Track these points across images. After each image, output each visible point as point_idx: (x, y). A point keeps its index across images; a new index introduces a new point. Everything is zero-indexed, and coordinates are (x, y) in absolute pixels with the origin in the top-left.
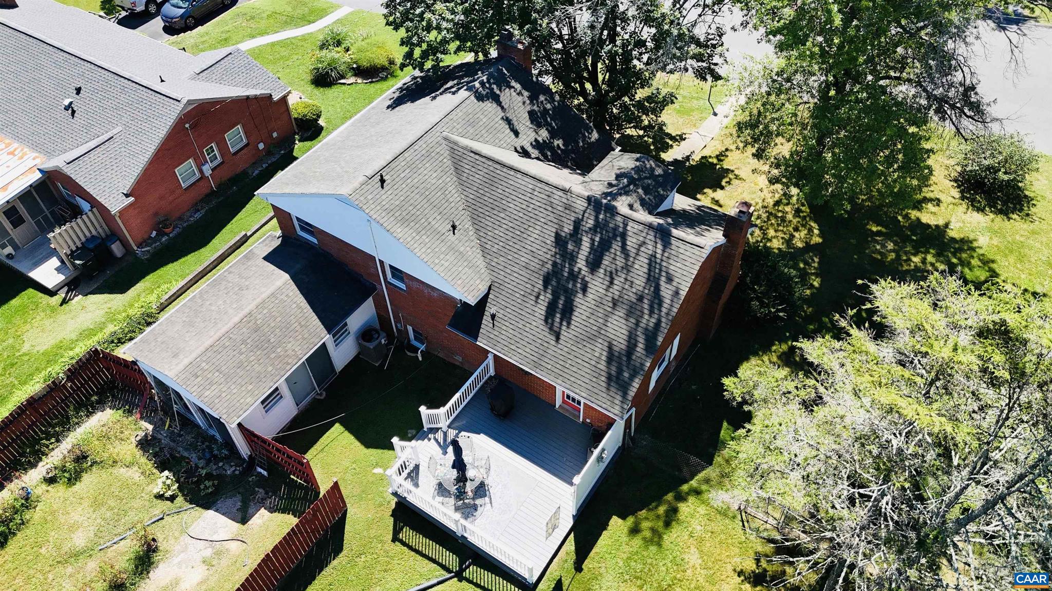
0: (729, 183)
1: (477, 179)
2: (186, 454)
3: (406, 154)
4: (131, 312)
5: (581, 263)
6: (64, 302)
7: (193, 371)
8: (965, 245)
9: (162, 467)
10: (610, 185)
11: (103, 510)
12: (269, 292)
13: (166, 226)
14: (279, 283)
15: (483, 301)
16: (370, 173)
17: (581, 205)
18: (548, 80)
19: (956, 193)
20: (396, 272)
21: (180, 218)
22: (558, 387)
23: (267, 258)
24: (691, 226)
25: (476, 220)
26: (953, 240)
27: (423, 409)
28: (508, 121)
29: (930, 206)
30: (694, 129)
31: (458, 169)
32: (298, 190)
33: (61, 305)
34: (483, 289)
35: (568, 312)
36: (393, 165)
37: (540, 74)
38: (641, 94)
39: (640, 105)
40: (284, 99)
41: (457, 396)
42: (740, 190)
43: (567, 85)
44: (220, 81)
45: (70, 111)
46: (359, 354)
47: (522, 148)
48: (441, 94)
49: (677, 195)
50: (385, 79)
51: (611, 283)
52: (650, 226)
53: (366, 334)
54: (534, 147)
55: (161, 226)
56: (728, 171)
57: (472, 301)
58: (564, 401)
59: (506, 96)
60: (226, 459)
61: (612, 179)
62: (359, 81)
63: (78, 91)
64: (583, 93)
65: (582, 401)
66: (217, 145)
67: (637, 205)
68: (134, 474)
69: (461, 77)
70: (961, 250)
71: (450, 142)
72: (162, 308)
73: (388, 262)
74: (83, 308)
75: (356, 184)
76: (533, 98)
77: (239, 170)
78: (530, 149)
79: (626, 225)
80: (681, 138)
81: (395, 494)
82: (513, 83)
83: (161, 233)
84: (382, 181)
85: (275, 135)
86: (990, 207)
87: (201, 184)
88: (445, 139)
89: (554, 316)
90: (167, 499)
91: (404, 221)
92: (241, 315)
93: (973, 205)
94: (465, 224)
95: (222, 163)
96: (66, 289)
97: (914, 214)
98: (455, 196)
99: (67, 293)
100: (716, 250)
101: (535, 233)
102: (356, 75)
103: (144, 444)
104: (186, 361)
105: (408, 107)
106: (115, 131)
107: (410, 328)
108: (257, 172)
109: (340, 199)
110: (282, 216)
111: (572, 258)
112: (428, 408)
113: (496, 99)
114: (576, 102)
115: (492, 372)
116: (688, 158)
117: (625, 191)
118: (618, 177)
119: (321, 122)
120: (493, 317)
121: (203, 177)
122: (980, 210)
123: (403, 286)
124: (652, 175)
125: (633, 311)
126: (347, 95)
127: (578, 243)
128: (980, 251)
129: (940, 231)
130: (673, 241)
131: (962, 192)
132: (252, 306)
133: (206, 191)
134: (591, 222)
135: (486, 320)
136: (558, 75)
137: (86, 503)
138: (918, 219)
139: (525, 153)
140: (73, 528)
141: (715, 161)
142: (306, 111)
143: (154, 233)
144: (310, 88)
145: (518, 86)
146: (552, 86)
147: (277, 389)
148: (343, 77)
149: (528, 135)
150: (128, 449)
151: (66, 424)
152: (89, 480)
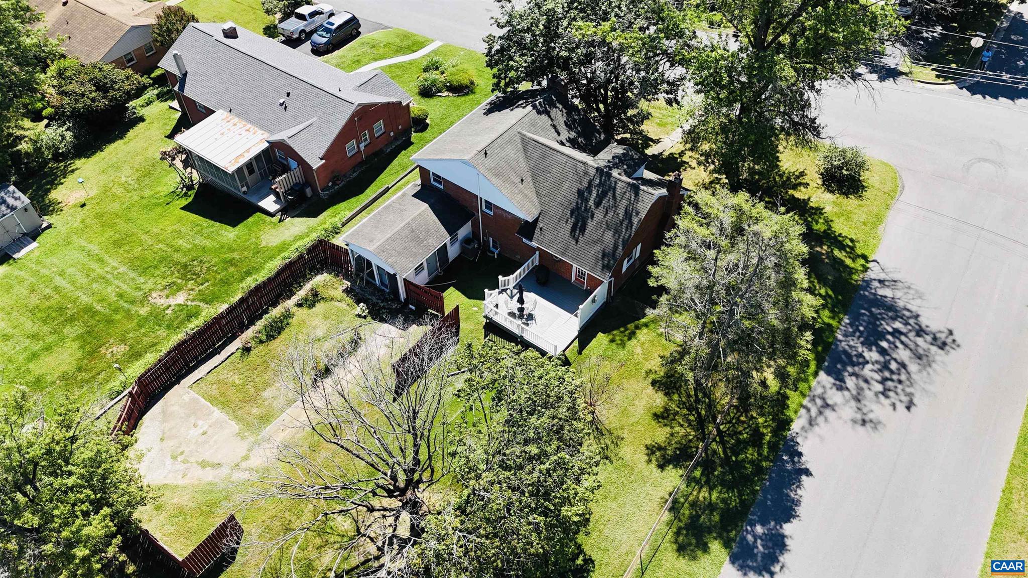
0: (685, 170)
1: (536, 155)
2: (370, 297)
3: (498, 140)
4: (325, 226)
5: (591, 203)
6: (280, 221)
7: (382, 249)
8: (819, 211)
9: (358, 302)
10: (609, 161)
11: (330, 320)
12: (418, 212)
13: (338, 180)
14: (423, 209)
15: (536, 221)
16: (479, 149)
17: (592, 172)
18: (576, 101)
19: (820, 182)
20: (488, 204)
21: (344, 176)
22: (574, 265)
23: (414, 196)
24: (652, 186)
25: (534, 177)
26: (812, 208)
27: (500, 277)
28: (554, 126)
29: (802, 188)
30: (667, 136)
31: (525, 150)
32: (438, 157)
33: (279, 222)
34: (536, 214)
35: (583, 229)
36: (491, 145)
37: (573, 97)
38: (630, 112)
39: (630, 119)
40: (408, 105)
41: (519, 271)
42: (690, 174)
43: (588, 105)
44: (371, 91)
45: (284, 107)
46: (461, 253)
47: (561, 141)
48: (516, 107)
49: (645, 171)
50: (467, 94)
51: (607, 213)
52: (629, 184)
53: (467, 241)
54: (567, 141)
55: (335, 179)
56: (685, 162)
57: (530, 220)
58: (576, 278)
59: (554, 112)
60: (392, 300)
61: (610, 158)
62: (451, 94)
63: (288, 94)
64: (598, 110)
65: (587, 272)
66: (369, 132)
67: (623, 174)
68: (343, 305)
69: (527, 99)
70: (815, 214)
71: (522, 134)
72: (344, 225)
73: (484, 198)
74: (293, 224)
75: (473, 155)
76: (569, 114)
77: (378, 149)
78: (565, 141)
79: (616, 182)
80: (657, 142)
81: (486, 317)
82: (558, 105)
83: (334, 184)
84: (486, 154)
85: (400, 127)
86: (838, 190)
87: (357, 155)
88: (519, 133)
89: (575, 232)
90: (363, 317)
91: (497, 175)
92: (404, 223)
93: (828, 189)
94: (528, 179)
95: (370, 143)
96: (280, 213)
97: (791, 192)
98: (523, 164)
99: (281, 216)
100: (661, 198)
101: (566, 185)
102: (448, 90)
103: (347, 291)
104: (378, 244)
105: (496, 115)
106: (313, 120)
107: (491, 239)
108: (389, 150)
109: (464, 162)
110: (424, 172)
111: (587, 200)
112: (504, 276)
113: (548, 114)
114: (593, 115)
115: (537, 263)
116: (661, 154)
117: (616, 166)
118: (613, 158)
119: (428, 121)
120: (541, 229)
121: (359, 151)
122: (832, 192)
123: (492, 213)
124: (632, 158)
125: (617, 232)
126: (443, 103)
127: (590, 192)
128: (825, 215)
129: (806, 202)
130: (641, 192)
131: (824, 181)
132: (409, 219)
133: (359, 160)
134: (597, 181)
135: (537, 231)
136: (583, 98)
137: (320, 317)
138: (793, 196)
139: (562, 144)
140: (315, 327)
141: (677, 156)
142: (419, 113)
143: (330, 184)
144: (418, 98)
145: (560, 107)
146: (579, 105)
147: (422, 264)
148: (440, 92)
149: (565, 134)
150: (338, 293)
151: (305, 278)
152: (320, 307)
